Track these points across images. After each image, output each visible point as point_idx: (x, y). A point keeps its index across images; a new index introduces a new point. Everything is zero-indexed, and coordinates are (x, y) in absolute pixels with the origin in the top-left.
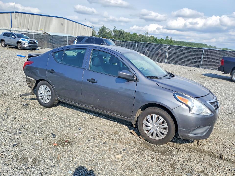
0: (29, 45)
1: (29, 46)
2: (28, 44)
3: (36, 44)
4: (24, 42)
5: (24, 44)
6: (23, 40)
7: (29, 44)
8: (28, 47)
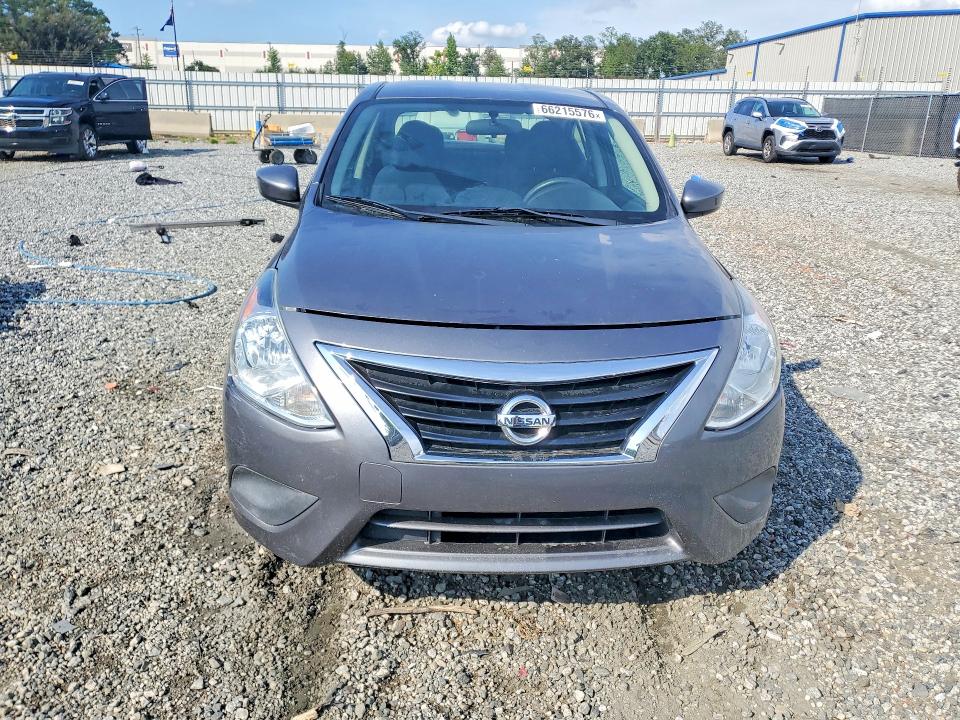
0: (801, 144)
1: (801, 148)
2: (797, 136)
3: (834, 137)
4: (784, 131)
5: (783, 139)
6: (782, 123)
7: (800, 137)
8: (794, 152)
